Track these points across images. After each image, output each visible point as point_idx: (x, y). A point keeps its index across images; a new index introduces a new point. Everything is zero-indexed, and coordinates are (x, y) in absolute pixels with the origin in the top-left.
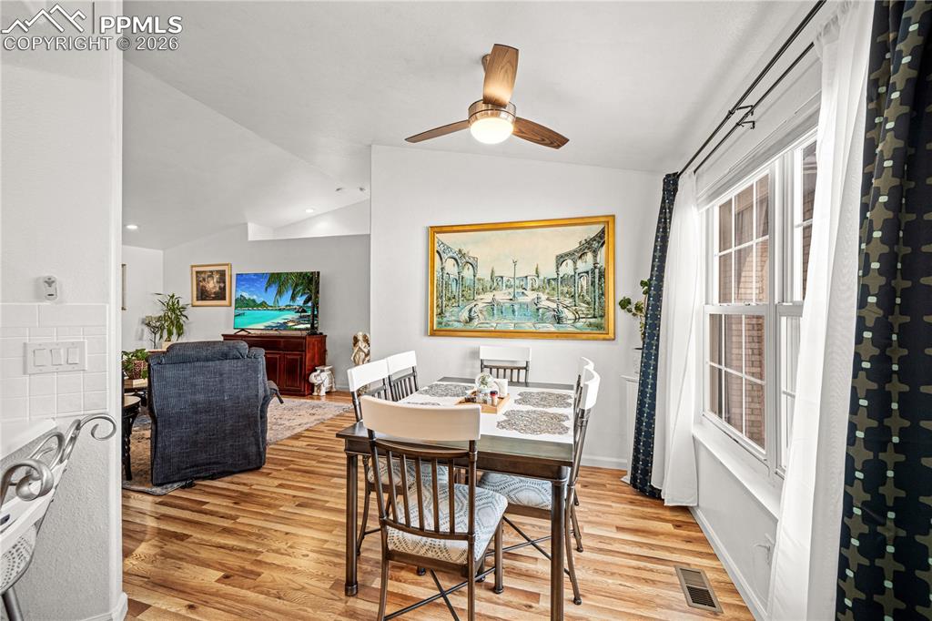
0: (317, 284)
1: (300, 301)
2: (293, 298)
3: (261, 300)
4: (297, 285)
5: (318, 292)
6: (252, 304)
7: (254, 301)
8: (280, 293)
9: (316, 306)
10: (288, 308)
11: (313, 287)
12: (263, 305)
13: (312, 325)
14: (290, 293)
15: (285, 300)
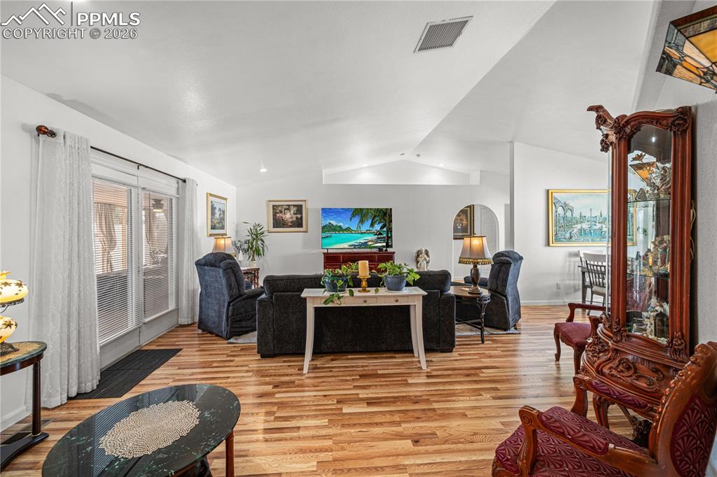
0: (390, 216)
1: (377, 227)
2: (372, 225)
3: (347, 226)
4: (375, 217)
5: (391, 221)
6: (338, 229)
7: (340, 227)
8: (362, 222)
9: (390, 230)
10: (368, 232)
11: (387, 218)
12: (348, 230)
13: (387, 243)
14: (370, 221)
15: (366, 226)
